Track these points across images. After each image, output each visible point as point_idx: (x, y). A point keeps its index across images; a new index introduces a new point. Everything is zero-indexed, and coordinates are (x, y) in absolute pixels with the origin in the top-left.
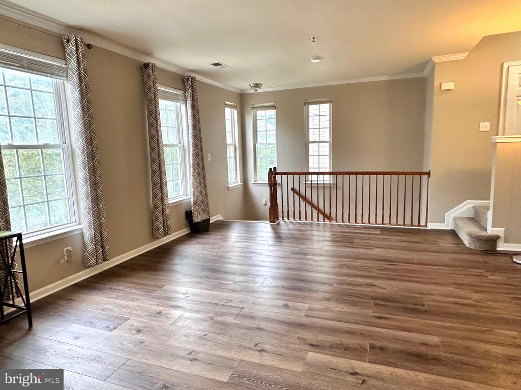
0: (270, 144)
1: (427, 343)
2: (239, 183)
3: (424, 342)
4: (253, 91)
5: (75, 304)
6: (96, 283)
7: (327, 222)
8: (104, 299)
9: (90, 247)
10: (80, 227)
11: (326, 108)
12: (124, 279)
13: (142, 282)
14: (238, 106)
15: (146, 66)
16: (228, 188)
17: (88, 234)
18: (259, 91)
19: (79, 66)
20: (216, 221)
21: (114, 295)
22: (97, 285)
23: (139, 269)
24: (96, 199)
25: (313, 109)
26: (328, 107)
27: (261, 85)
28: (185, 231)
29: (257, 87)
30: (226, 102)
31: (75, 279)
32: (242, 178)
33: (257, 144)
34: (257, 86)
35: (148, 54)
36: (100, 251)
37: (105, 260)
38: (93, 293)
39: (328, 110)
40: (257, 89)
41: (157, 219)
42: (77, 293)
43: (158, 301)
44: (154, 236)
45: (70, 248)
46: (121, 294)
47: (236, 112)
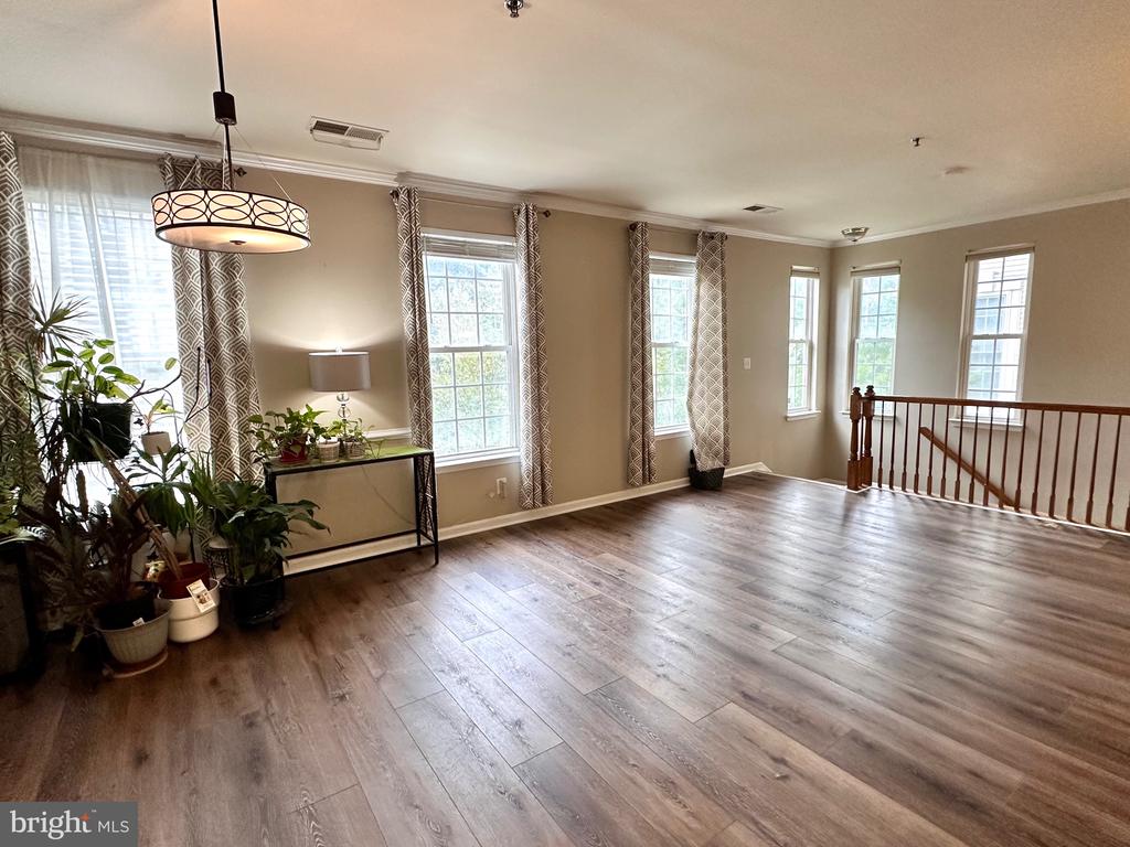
0: (884, 339)
1: (987, 775)
2: (815, 410)
3: (979, 772)
4: (851, 243)
5: (491, 550)
6: (527, 530)
7: (1010, 511)
8: (524, 552)
9: (527, 482)
10: (517, 454)
11: (1020, 265)
12: (562, 533)
13: (580, 542)
14: (824, 270)
15: (633, 227)
16: (786, 418)
17: (526, 463)
18: (862, 240)
19: (528, 243)
20: (752, 473)
21: (537, 549)
22: (528, 534)
23: (588, 524)
24: (538, 421)
25: (987, 268)
26: (1027, 261)
27: (866, 229)
28: (681, 483)
29: (857, 234)
30: (795, 267)
31: (508, 520)
32: (822, 402)
33: (857, 341)
34: (856, 232)
35: (639, 209)
36: (539, 490)
37: (544, 502)
38: (517, 543)
39: (1027, 267)
40: (857, 238)
41: (634, 455)
42: (502, 538)
43: (579, 569)
44: (628, 483)
45: (504, 480)
46: (544, 551)
47: (817, 282)
